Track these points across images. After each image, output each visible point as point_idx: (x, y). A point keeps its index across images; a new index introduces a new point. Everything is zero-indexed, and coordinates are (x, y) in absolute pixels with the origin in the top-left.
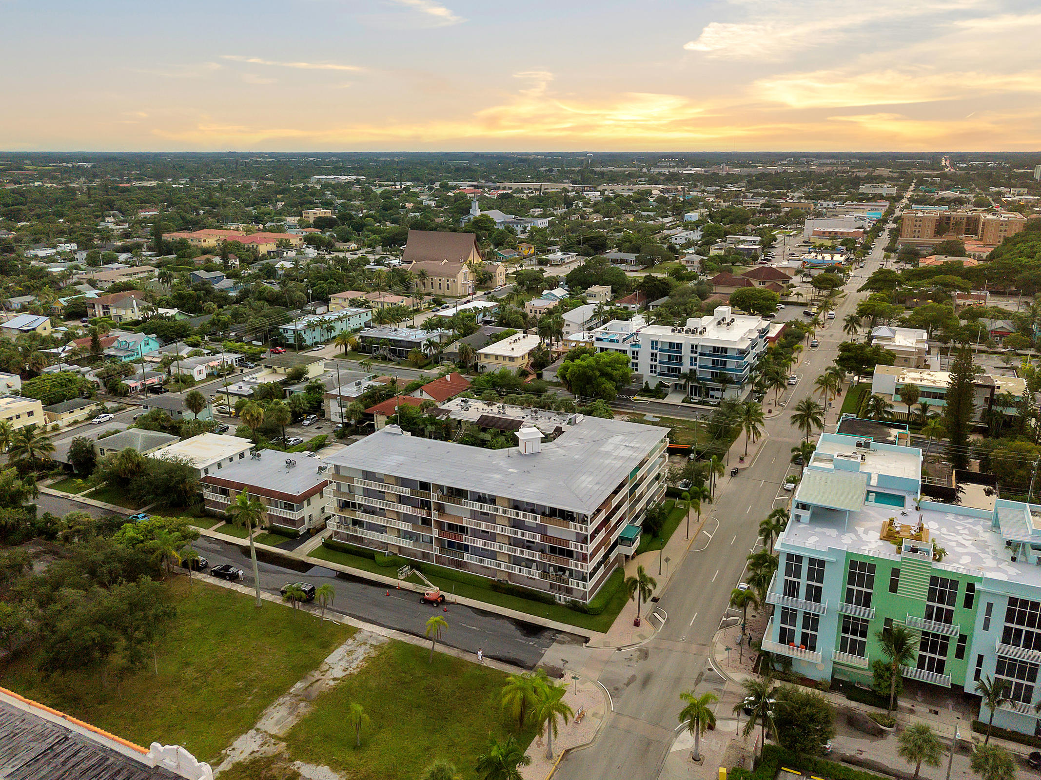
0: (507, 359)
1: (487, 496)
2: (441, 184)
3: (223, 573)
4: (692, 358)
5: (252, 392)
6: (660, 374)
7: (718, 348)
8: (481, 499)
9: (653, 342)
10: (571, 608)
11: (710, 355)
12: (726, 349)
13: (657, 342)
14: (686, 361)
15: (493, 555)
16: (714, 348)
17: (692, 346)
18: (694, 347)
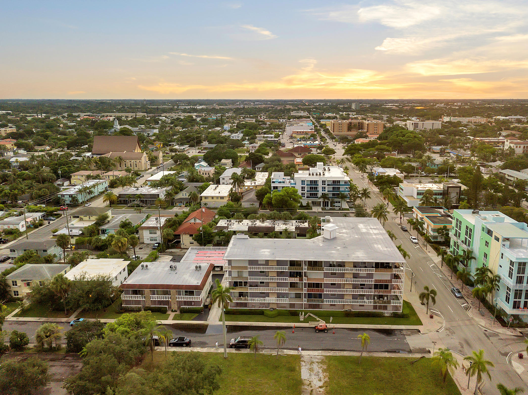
0: (219, 198)
1: (335, 264)
2: (68, 114)
3: (180, 343)
4: (323, 187)
5: (81, 232)
6: (307, 197)
7: (335, 181)
8: (331, 265)
9: (302, 181)
10: (394, 317)
11: (331, 185)
12: (339, 181)
13: (304, 181)
14: (320, 189)
15: (342, 297)
16: (333, 181)
17: (323, 181)
18: (324, 182)
